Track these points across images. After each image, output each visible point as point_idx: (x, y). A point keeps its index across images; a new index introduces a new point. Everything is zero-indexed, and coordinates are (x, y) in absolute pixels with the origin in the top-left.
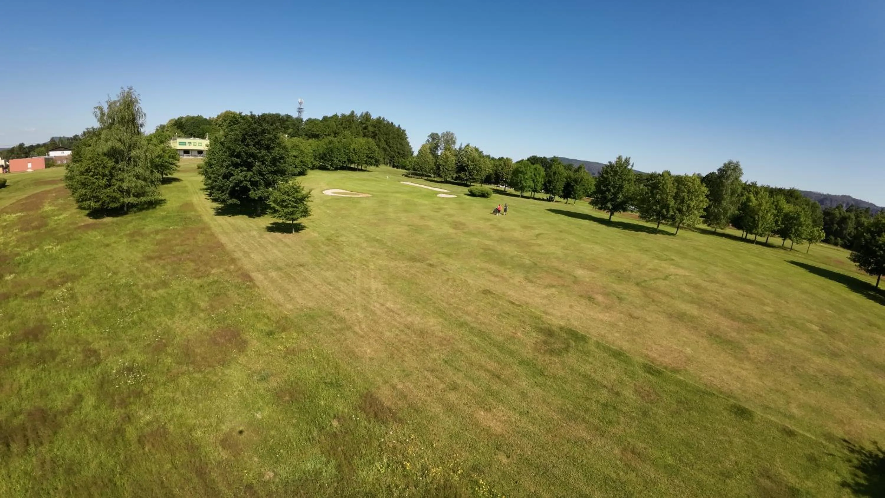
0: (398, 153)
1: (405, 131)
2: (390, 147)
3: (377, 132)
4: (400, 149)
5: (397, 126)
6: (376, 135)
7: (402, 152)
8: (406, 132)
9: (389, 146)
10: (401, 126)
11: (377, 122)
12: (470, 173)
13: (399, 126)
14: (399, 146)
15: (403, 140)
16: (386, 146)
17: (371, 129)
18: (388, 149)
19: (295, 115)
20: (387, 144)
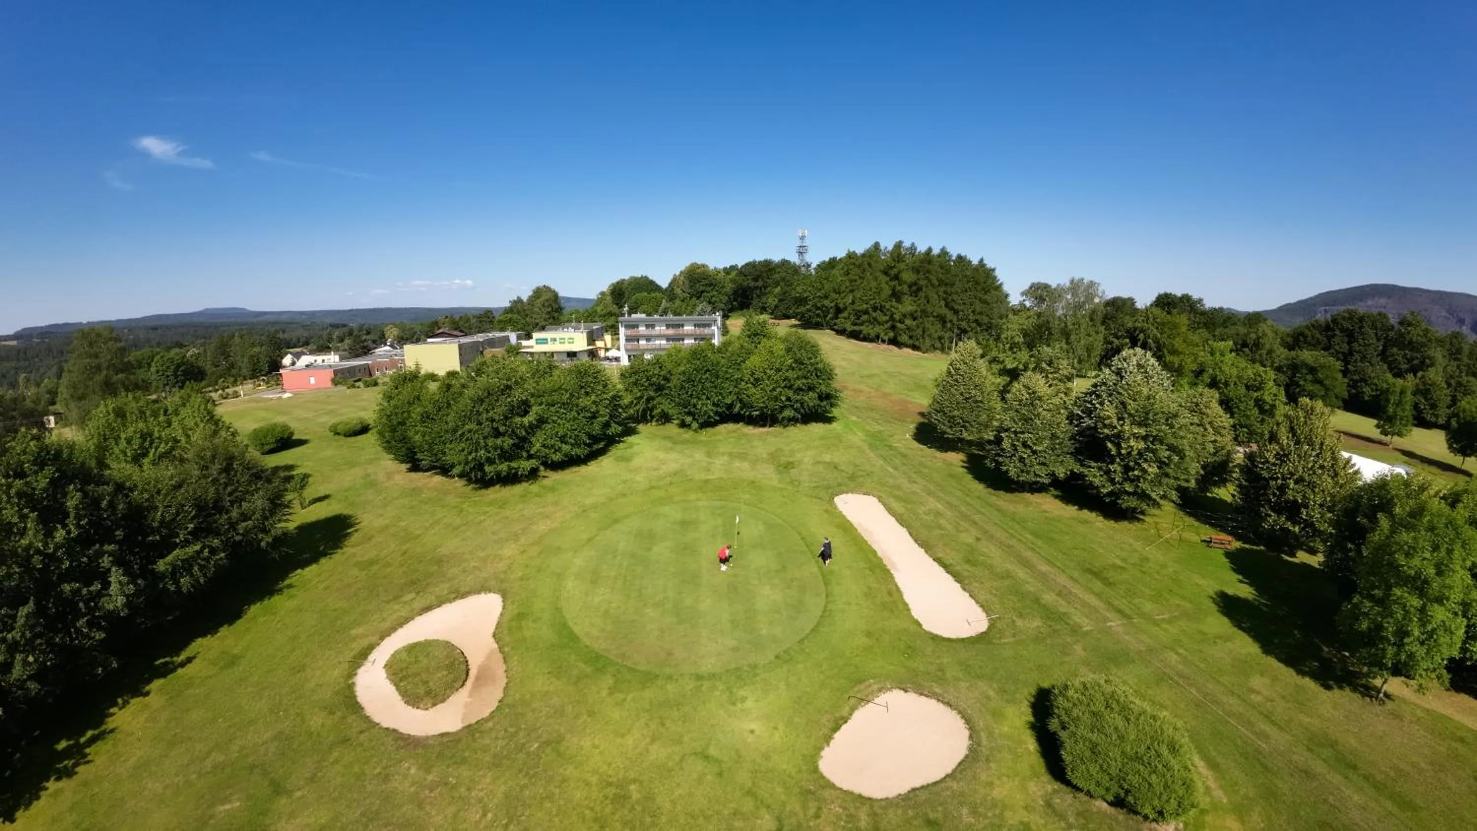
0: (976, 321)
1: (993, 270)
2: (956, 312)
3: (922, 283)
4: (981, 313)
5: (975, 262)
6: (920, 289)
7: (985, 320)
8: (998, 273)
9: (952, 309)
10: (985, 262)
11: (921, 262)
12: (1127, 469)
13: (982, 260)
14: (978, 307)
15: (986, 291)
16: (945, 311)
17: (908, 277)
18: (949, 315)
19: (794, 259)
20: (947, 305)
